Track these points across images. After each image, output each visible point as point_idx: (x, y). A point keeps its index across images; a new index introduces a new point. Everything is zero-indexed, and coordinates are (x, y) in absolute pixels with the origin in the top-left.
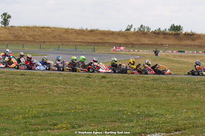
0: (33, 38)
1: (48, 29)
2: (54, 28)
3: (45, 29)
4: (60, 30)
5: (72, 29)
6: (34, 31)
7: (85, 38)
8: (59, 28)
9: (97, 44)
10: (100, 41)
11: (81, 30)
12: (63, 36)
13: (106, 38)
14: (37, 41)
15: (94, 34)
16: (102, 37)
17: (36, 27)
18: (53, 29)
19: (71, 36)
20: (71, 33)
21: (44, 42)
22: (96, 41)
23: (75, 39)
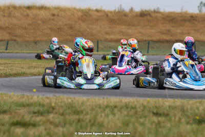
0: (10, 34)
1: (43, 12)
2: (57, 8)
3: (35, 12)
4: (69, 13)
5: (97, 11)
6: (9, 16)
7: (130, 31)
8: (69, 9)
9: (157, 45)
10: (164, 37)
11: (119, 12)
12: (77, 27)
13: (179, 31)
14: (19, 40)
15: (148, 21)
16: (168, 27)
17: (15, 7)
18: (55, 12)
19: (98, 27)
20: (98, 20)
21: (36, 43)
22: (156, 38)
23: (107, 33)
